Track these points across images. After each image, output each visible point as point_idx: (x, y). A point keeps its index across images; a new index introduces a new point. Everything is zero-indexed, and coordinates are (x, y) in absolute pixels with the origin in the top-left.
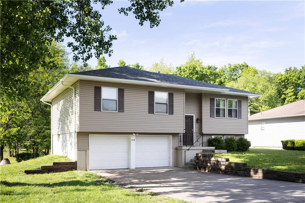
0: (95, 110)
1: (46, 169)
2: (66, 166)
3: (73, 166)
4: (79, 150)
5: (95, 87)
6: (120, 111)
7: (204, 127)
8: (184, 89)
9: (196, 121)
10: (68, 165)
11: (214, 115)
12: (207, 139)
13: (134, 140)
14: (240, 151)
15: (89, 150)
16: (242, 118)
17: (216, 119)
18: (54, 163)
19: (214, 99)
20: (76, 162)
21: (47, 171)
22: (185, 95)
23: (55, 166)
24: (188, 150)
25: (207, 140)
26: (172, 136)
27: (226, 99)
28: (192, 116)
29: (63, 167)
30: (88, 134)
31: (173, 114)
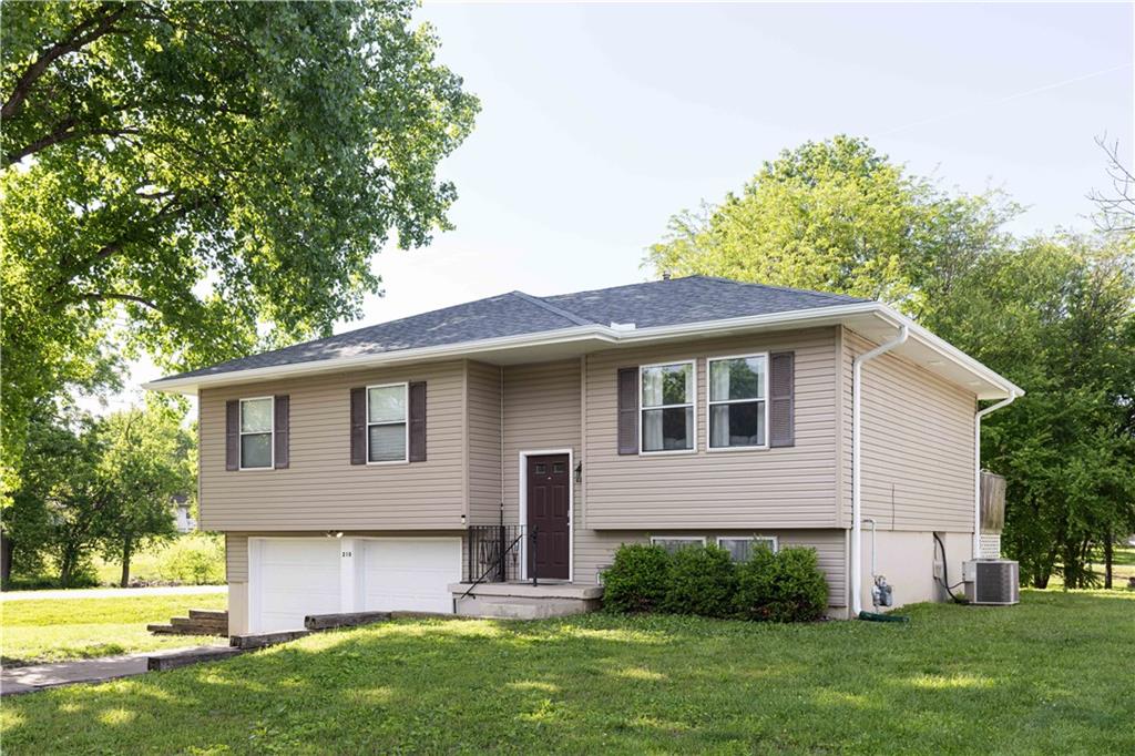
1: (178, 625)
5: (227, 402)
6: (278, 465)
7: (588, 499)
8: (462, 360)
11: (636, 443)
13: (351, 554)
15: (247, 582)
16: (797, 441)
18: (190, 612)
19: (637, 368)
20: (227, 614)
21: (180, 631)
23: (191, 620)
24: (469, 594)
27: (700, 359)
28: (568, 455)
29: (205, 623)
30: (246, 537)
31: (425, 460)
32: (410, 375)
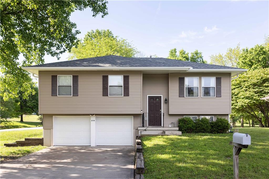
0: (52, 96)
1: (20, 143)
2: (34, 142)
3: (40, 142)
4: (44, 128)
5: (52, 76)
6: (74, 95)
7: (171, 107)
8: (141, 71)
9: (164, 101)
10: (36, 141)
11: (184, 95)
12: (178, 119)
13: (94, 121)
14: (215, 133)
15: (53, 129)
16: (222, 96)
17: (187, 99)
18: (25, 139)
20: (43, 139)
21: (20, 145)
22: (143, 76)
23: (26, 141)
24: (145, 130)
25: (177, 121)
26: (134, 117)
27: (199, 77)
28: (161, 97)
29: (33, 142)
30: (52, 116)
31: (129, 96)
32: (124, 73)
